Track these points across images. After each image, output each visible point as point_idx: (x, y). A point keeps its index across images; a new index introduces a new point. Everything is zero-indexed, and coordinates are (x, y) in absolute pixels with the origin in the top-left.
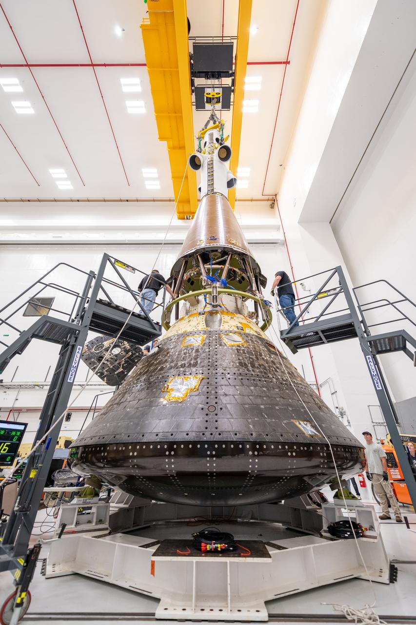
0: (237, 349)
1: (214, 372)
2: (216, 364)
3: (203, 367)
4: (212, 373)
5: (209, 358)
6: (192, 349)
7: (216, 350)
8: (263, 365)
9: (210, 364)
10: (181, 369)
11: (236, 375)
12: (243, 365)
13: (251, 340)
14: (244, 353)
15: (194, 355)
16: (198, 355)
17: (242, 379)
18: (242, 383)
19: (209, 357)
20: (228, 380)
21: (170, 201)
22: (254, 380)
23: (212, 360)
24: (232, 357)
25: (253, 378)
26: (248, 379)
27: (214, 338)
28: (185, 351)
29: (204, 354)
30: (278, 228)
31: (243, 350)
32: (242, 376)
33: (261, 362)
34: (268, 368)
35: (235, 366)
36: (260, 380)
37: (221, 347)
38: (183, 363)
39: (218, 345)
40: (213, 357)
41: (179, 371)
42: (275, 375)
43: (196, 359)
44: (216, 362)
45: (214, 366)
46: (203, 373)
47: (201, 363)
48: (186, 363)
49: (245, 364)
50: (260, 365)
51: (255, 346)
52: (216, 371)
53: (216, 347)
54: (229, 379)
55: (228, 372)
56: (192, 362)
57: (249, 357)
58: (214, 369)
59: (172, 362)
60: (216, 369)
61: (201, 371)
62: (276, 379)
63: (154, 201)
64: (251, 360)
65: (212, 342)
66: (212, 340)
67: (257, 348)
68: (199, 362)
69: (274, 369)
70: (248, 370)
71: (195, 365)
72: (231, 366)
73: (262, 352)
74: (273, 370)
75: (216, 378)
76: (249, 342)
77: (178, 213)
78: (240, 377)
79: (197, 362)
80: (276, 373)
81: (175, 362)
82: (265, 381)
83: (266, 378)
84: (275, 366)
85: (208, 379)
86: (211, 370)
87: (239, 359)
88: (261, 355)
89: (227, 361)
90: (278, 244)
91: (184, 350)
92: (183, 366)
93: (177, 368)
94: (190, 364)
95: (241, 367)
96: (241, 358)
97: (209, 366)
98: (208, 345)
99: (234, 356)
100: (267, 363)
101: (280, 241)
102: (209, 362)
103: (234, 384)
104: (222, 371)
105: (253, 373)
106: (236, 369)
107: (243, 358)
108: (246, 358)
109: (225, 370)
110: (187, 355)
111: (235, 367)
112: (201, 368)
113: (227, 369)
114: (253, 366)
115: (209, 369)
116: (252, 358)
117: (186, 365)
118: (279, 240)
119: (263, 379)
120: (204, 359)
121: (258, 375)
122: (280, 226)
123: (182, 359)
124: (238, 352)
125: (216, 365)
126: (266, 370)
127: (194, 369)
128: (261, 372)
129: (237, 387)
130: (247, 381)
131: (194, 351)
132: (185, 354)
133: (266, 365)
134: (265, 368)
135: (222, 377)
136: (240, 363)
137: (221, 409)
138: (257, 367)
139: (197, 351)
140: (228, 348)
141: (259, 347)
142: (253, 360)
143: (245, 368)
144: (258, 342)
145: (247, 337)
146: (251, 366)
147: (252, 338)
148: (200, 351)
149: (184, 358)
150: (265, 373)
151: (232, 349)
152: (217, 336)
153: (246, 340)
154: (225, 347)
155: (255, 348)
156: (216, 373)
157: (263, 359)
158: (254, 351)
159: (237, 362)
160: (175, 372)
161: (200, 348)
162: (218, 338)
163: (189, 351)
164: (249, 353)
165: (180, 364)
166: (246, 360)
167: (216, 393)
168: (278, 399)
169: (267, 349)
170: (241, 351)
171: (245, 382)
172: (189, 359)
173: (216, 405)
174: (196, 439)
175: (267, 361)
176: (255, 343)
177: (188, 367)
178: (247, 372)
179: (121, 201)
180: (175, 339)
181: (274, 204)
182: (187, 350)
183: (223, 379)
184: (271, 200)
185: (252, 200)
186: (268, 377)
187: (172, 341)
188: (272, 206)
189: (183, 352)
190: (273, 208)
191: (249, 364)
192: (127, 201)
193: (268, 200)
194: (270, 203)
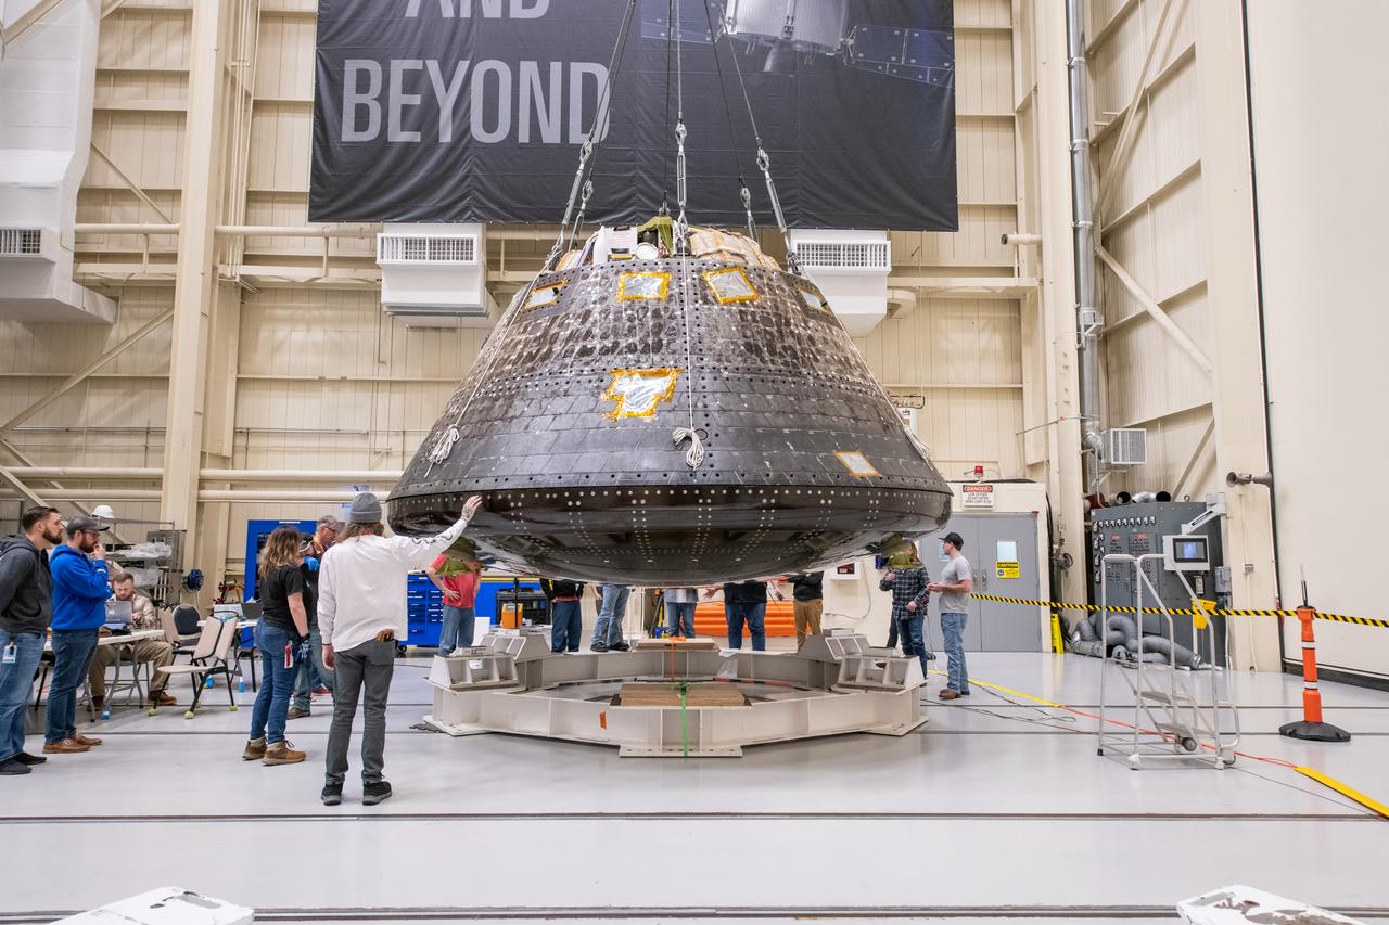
0: (741, 312)
1: (698, 365)
2: (700, 346)
3: (674, 352)
5: (685, 332)
6: (646, 308)
7: (697, 313)
8: (790, 347)
9: (687, 346)
10: (630, 356)
11: (741, 371)
12: (754, 348)
13: (768, 286)
14: (754, 320)
15: (651, 324)
16: (660, 324)
17: (751, 380)
18: (751, 389)
19: (684, 329)
20: (726, 381)
22: (773, 381)
23: (692, 337)
24: (731, 331)
25: (770, 378)
26: (762, 381)
28: (630, 312)
29: (673, 324)
31: (753, 314)
32: (752, 373)
33: (790, 341)
34: (799, 354)
35: (737, 352)
36: (784, 382)
37: (706, 306)
38: (630, 341)
39: (700, 302)
40: (692, 330)
42: (813, 367)
43: (656, 334)
44: (700, 342)
45: (697, 351)
47: (669, 343)
48: (638, 343)
49: (757, 346)
50: (784, 348)
51: (775, 300)
52: (703, 363)
53: (697, 305)
54: (727, 379)
55: (726, 364)
56: (650, 341)
57: (765, 330)
58: (697, 359)
59: (606, 338)
60: (702, 359)
61: (671, 363)
62: (815, 378)
64: (768, 337)
65: (687, 294)
66: (687, 287)
67: (781, 306)
68: (665, 342)
69: (811, 355)
70: (762, 360)
71: (658, 347)
72: (730, 352)
73: (790, 315)
74: (809, 357)
75: (703, 379)
76: (763, 293)
78: (748, 376)
79: (660, 341)
80: (814, 363)
81: (612, 338)
82: (794, 383)
83: (794, 376)
84: (813, 349)
85: (688, 379)
86: (691, 360)
87: (745, 337)
88: (788, 323)
89: (721, 341)
91: (627, 310)
92: (632, 349)
93: (620, 353)
94: (647, 345)
95: (748, 354)
96: (748, 333)
97: (686, 350)
98: (678, 301)
99: (734, 328)
100: (799, 344)
102: (685, 341)
103: (737, 389)
104: (713, 363)
105: (773, 367)
106: (740, 358)
107: (753, 333)
108: (759, 333)
109: (718, 360)
110: (637, 322)
111: (738, 355)
112: (671, 356)
113: (724, 358)
114: (772, 352)
115: (687, 358)
116: (770, 333)
117: (640, 348)
119: (790, 379)
120: (675, 333)
121: (780, 371)
123: (626, 332)
124: (742, 317)
125: (701, 350)
126: (797, 358)
127: (657, 358)
128: (786, 364)
129: (743, 396)
130: (760, 383)
131: (649, 314)
132: (631, 319)
133: (798, 347)
134: (795, 356)
135: (714, 375)
136: (747, 345)
137: (717, 435)
138: (780, 353)
139: (656, 314)
140: (722, 309)
141: (785, 303)
142: (773, 336)
143: (757, 356)
144: (783, 290)
145: (761, 277)
146: (768, 351)
147: (771, 280)
148: (663, 313)
149: (630, 331)
150: (794, 365)
151: (729, 312)
152: (695, 276)
153: (759, 287)
154: (716, 307)
155: (777, 308)
156: (703, 368)
157: (792, 332)
158: (776, 315)
159: (741, 342)
160: (618, 361)
161: (661, 307)
162: (697, 281)
163: (638, 312)
164: (766, 320)
165: (625, 345)
166: (759, 338)
167: (706, 406)
168: (814, 417)
169: (800, 306)
170: (749, 317)
171: (757, 385)
172: (642, 335)
173: (707, 429)
174: (681, 483)
175: (799, 338)
176: (775, 294)
177: (643, 351)
178: (762, 365)
180: (597, 276)
182: (632, 310)
183: (715, 379)
186: (800, 373)
187: (588, 280)
189: (623, 315)
191: (764, 346)
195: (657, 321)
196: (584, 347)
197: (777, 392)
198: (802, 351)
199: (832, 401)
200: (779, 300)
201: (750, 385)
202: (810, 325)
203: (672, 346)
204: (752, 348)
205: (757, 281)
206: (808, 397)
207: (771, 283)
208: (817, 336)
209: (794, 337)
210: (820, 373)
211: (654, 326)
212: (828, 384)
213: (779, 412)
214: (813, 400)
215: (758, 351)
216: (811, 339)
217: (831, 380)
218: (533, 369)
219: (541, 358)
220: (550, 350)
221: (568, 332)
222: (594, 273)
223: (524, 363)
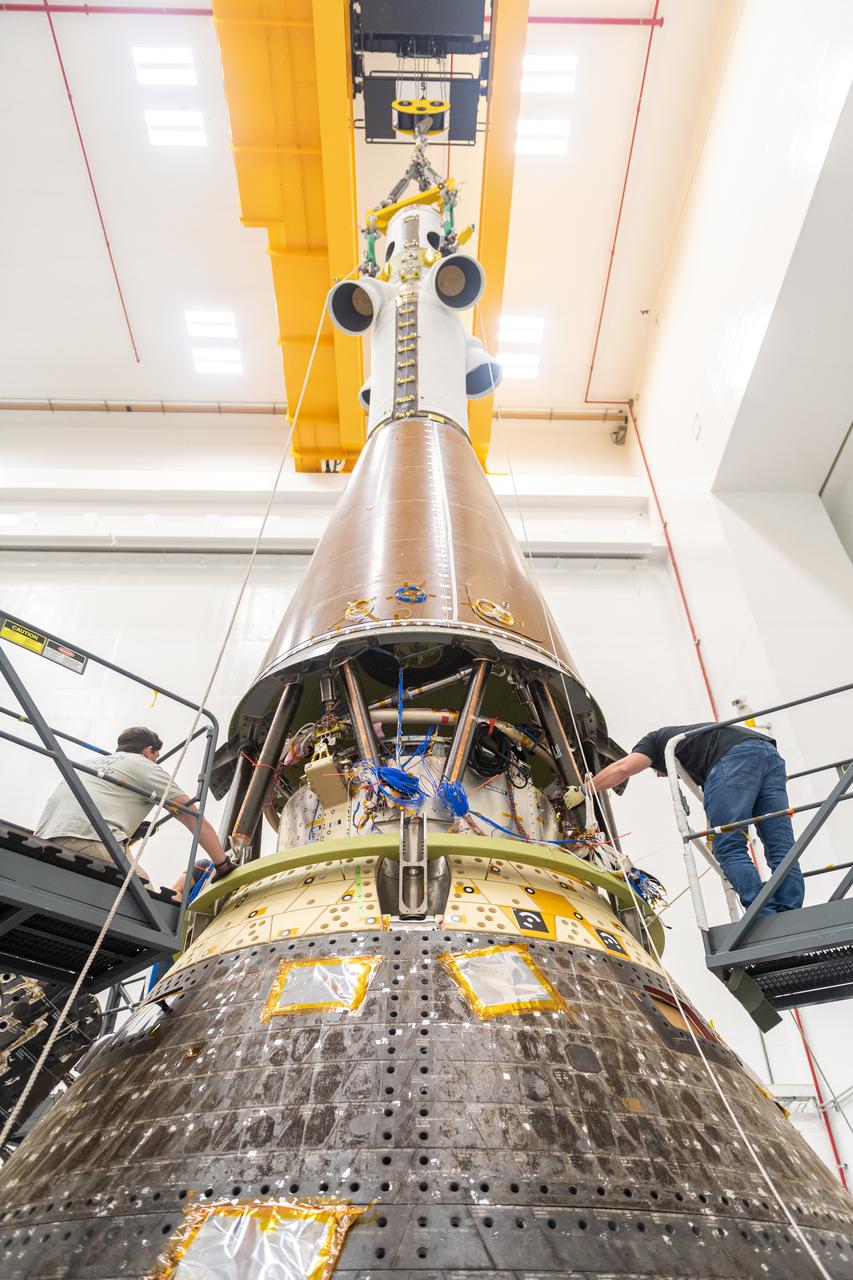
0: (523, 1036)
1: (412, 1178)
2: (424, 1124)
3: (356, 1143)
4: (403, 1185)
5: (390, 1091)
6: (313, 1033)
7: (423, 1041)
8: (646, 1124)
9: (391, 1124)
10: (252, 1154)
11: (522, 1196)
12: (556, 1129)
13: (581, 979)
14: (555, 1056)
15: (318, 1068)
16: (337, 1070)
17: (551, 1224)
18: (555, 1255)
19: (390, 1081)
20: (483, 1229)
21: (274, 411)
22: (612, 1226)
23: (406, 1102)
24: (500, 1080)
25: (604, 1215)
26: (582, 1225)
27: (414, 970)
28: (278, 1042)
29: (366, 1068)
30: (642, 508)
31: (552, 1040)
32: (554, 1202)
33: (638, 1106)
34: (670, 1142)
35: (513, 1138)
36: (641, 1227)
37: (444, 1024)
38: (262, 1113)
39: (432, 1014)
40: (407, 1084)
41: (237, 1168)
42: (709, 1178)
43: (325, 1092)
44: (424, 1113)
45: (415, 1137)
46: (355, 1187)
47: (349, 1117)
48: (277, 1118)
49: (563, 1122)
50: (632, 1126)
51: (599, 1011)
52: (426, 1173)
53: (426, 1022)
54: (488, 1223)
55: (484, 1175)
56: (306, 1112)
57: (581, 1079)
58: (412, 1164)
59: (211, 1108)
60: (424, 1161)
61: (347, 1173)
62: (719, 1211)
63: (220, 410)
64: (590, 1096)
65: (407, 998)
66: (408, 986)
67: (613, 1025)
68: (340, 1113)
69: (698, 1146)
70: (581, 1164)
71: (319, 1132)
72: (496, 1142)
73: (634, 1043)
74: (693, 1151)
75: (423, 1222)
76: (572, 994)
77: (296, 451)
78: (542, 1213)
79: (331, 1111)
80: (709, 1167)
81: (224, 1110)
82: (669, 1229)
83: (665, 1207)
84: (700, 1127)
85: (382, 1223)
86: (398, 1165)
87: (534, 1097)
88: (633, 1066)
89: (473, 1108)
90: (645, 561)
91: (273, 1037)
92: (261, 1134)
93: (231, 1147)
94: (298, 1123)
95: (541, 1143)
96: (541, 1088)
97: (387, 1136)
98: (386, 1015)
99: (507, 1076)
100: (665, 1113)
101: (650, 551)
102: (389, 1113)
103: (518, 1256)
104: (452, 1173)
105: (606, 1183)
106: (521, 1157)
107: (551, 1087)
108: (566, 1086)
109: (465, 1165)
110: (288, 1065)
111: (515, 1148)
112: (350, 1153)
113: (479, 1158)
114: (602, 1137)
115: (387, 1161)
116: (592, 1086)
117: (278, 1131)
118: (648, 546)
119: (656, 1217)
120: (366, 1094)
121: (628, 1193)
122: (647, 500)
123: (259, 1090)
124: (525, 1048)
125: (424, 1136)
126: (663, 1153)
127: (312, 1158)
128: (639, 1171)
130: (577, 1233)
131: (318, 1045)
132: (278, 1058)
133: (663, 1121)
135: (451, 1211)
136: (538, 1117)
138: (622, 1140)
139: (335, 1044)
140: (482, 1031)
141: (619, 1016)
142: (600, 1096)
143: (566, 1147)
144: (611, 989)
145: (564, 964)
146: (592, 1135)
147: (585, 968)
148: (347, 1043)
149: (268, 1087)
150: (662, 1175)
151: (497, 1037)
152: (427, 961)
153: (561, 983)
154: (467, 1025)
155: (603, 1028)
156: (424, 1187)
157: (644, 1085)
158: (601, 1043)
159: (524, 1110)
160: (220, 1170)
161: (348, 1028)
162: (431, 971)
163: (296, 1041)
164: (580, 1055)
165: (247, 1123)
166: (566, 1099)
169: (655, 1026)
170: (541, 1049)
171: (569, 1238)
172: (292, 1096)
175: (659, 1097)
176: (598, 997)
177: (286, 1141)
178: (578, 1176)
179: (107, 408)
180: (239, 970)
181: (624, 429)
182: (286, 1037)
183: (455, 1223)
184: (615, 418)
185: (551, 417)
186: (679, 1197)
187: (224, 979)
188: (620, 437)
189: (266, 1049)
190: (623, 443)
191: (580, 1121)
192: (129, 409)
193: (605, 417)
194: (612, 425)
195: (331, 1062)
196: (163, 1129)
197: (624, 1264)
198: (675, 1132)
200: (605, 1009)
201: (549, 1242)
202: (682, 1066)
203: (355, 1127)
204: (550, 1128)
205: (557, 970)
207: (584, 975)
208: (700, 1093)
209: (649, 1093)
210: (730, 1194)
211: (324, 1074)
212: (757, 1227)
215: (570, 1142)
216: (688, 1098)
217: (759, 1214)
218: (44, 1190)
219: (72, 1160)
220: (96, 1141)
221: (146, 1093)
222: (237, 965)
223: (40, 1174)
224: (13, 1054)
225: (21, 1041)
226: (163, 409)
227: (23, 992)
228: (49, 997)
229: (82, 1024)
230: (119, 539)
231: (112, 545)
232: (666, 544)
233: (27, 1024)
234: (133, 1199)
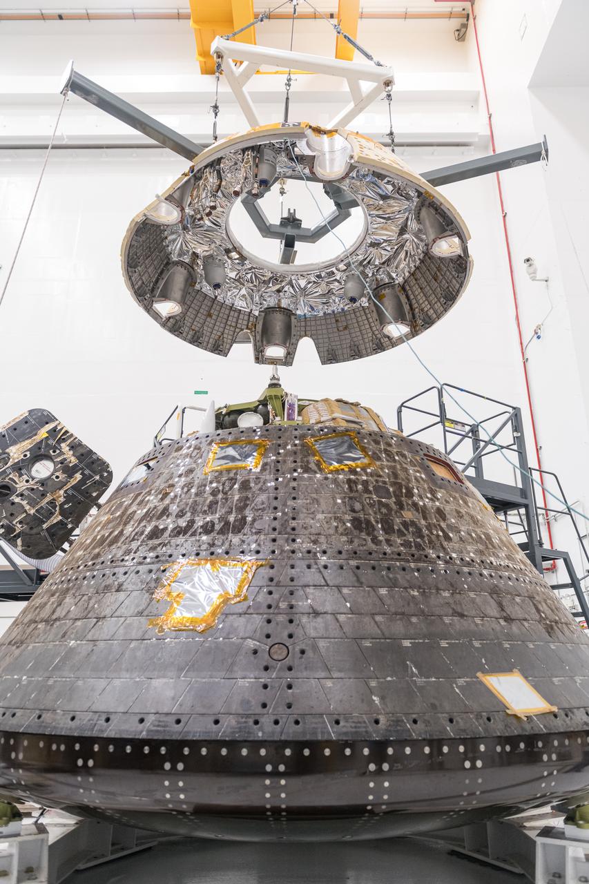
0: (349, 481)
1: (287, 548)
2: (293, 524)
3: (259, 532)
4: (282, 551)
5: (275, 508)
6: (233, 480)
7: (294, 484)
8: (413, 523)
9: (276, 524)
10: (204, 538)
11: (344, 555)
12: (364, 526)
13: (386, 451)
14: (366, 490)
15: (236, 497)
16: (247, 498)
17: (358, 568)
18: (358, 580)
19: (275, 503)
20: (322, 569)
21: (179, 16)
22: (389, 569)
23: (284, 514)
24: (335, 503)
25: (386, 564)
26: (374, 568)
27: (289, 447)
28: (214, 485)
29: (263, 497)
30: (472, 101)
31: (365, 483)
32: (360, 558)
33: (408, 515)
34: (425, 532)
35: (341, 530)
36: (404, 569)
37: (306, 475)
38: (208, 519)
39: (299, 470)
40: (285, 505)
41: (198, 544)
42: (444, 549)
43: (241, 509)
44: (294, 519)
45: (289, 530)
46: (258, 552)
47: (254, 520)
48: (216, 521)
49: (368, 522)
50: (405, 524)
51: (394, 468)
52: (295, 546)
53: (296, 474)
54: (326, 567)
55: (324, 547)
56: (232, 518)
57: (380, 502)
58: (287, 540)
59: (181, 517)
60: (294, 540)
61: (254, 546)
62: (446, 562)
63: (134, 17)
64: (384, 510)
65: (285, 462)
66: (286, 455)
67: (401, 474)
68: (249, 519)
69: (441, 533)
70: (375, 540)
71: (239, 527)
72: (332, 531)
73: (413, 484)
74: (438, 536)
75: (293, 567)
76: (379, 459)
77: (200, 55)
78: (353, 563)
79: (244, 518)
80: (445, 543)
81: (188, 516)
82: (418, 570)
83: (419, 560)
84: (443, 525)
85: (272, 567)
86: (280, 542)
87: (353, 511)
88: (410, 494)
89: (320, 516)
90: (472, 147)
91: (211, 482)
92: (208, 528)
93: (193, 534)
94: (227, 523)
95: (356, 532)
96: (358, 506)
97: (274, 529)
98: (273, 471)
99: (339, 501)
100: (425, 518)
101: (477, 140)
102: (275, 519)
103: (338, 581)
104: (308, 545)
105: (388, 550)
106: (344, 538)
107: (363, 506)
108: (371, 506)
109: (315, 542)
110: (220, 496)
111: (342, 534)
112: (255, 537)
113: (322, 539)
114: (388, 529)
115: (274, 540)
116: (387, 506)
117: (217, 527)
118: (475, 134)
119: (412, 565)
120: (263, 510)
121: (399, 554)
122: (478, 93)
123: (206, 508)
124: (350, 489)
125: (293, 529)
126: (422, 537)
127: (236, 540)
128: (406, 544)
129: (345, 591)
130: (370, 571)
131: (236, 486)
132: (214, 493)
133: (423, 522)
134: (419, 533)
135: (307, 562)
136: (357, 523)
137: (303, 652)
138: (399, 530)
139: (245, 486)
140: (326, 478)
141: (406, 470)
142: (390, 510)
143: (368, 534)
144: (403, 456)
145: (377, 442)
146: (383, 528)
147: (390, 445)
148: (252, 485)
149: (210, 507)
150: (418, 546)
151: (335, 481)
152: (297, 442)
153: (374, 453)
154: (318, 476)
155: (395, 475)
156: (293, 552)
157: (415, 505)
158: (394, 484)
159: (347, 517)
160: (188, 545)
161: (252, 477)
162: (299, 447)
163: (223, 484)
164: (381, 490)
165: (201, 523)
166: (371, 512)
167: (291, 607)
168: (447, 620)
169: (426, 474)
170: (360, 487)
171: (367, 574)
172: (223, 511)
173: (288, 642)
174: (237, 736)
175: (424, 512)
176: (395, 461)
177: (221, 532)
178: (374, 547)
179: (43, 17)
180: (190, 447)
181: (465, 26)
182: (218, 482)
183: (309, 567)
184: (459, 16)
185: (406, 16)
186: (426, 556)
187: (180, 452)
188: (461, 35)
189: (207, 488)
190: (464, 40)
191: (377, 522)
192: (61, 17)
193: (450, 15)
194: (455, 23)
195: (244, 495)
196: (156, 527)
197: (393, 584)
198: (429, 527)
199: (472, 595)
200: (398, 467)
201: (356, 575)
202: (439, 495)
203: (257, 525)
204: (360, 525)
205: (372, 446)
206: (438, 589)
207: (388, 449)
208: (448, 509)
209: (417, 510)
210: (454, 555)
211: (240, 500)
212: (466, 569)
213: (396, 614)
214: (446, 594)
215: (369, 528)
216: (440, 512)
217: (468, 564)
218: (98, 555)
219: (110, 542)
220: (121, 533)
221: (145, 511)
222: (188, 445)
223: (94, 548)
224: (65, 492)
225: (69, 486)
226: (88, 17)
227: (65, 459)
228: (81, 462)
229: (101, 476)
230: (69, 137)
231: (64, 143)
232: (489, 133)
233: (71, 476)
234: (145, 558)
